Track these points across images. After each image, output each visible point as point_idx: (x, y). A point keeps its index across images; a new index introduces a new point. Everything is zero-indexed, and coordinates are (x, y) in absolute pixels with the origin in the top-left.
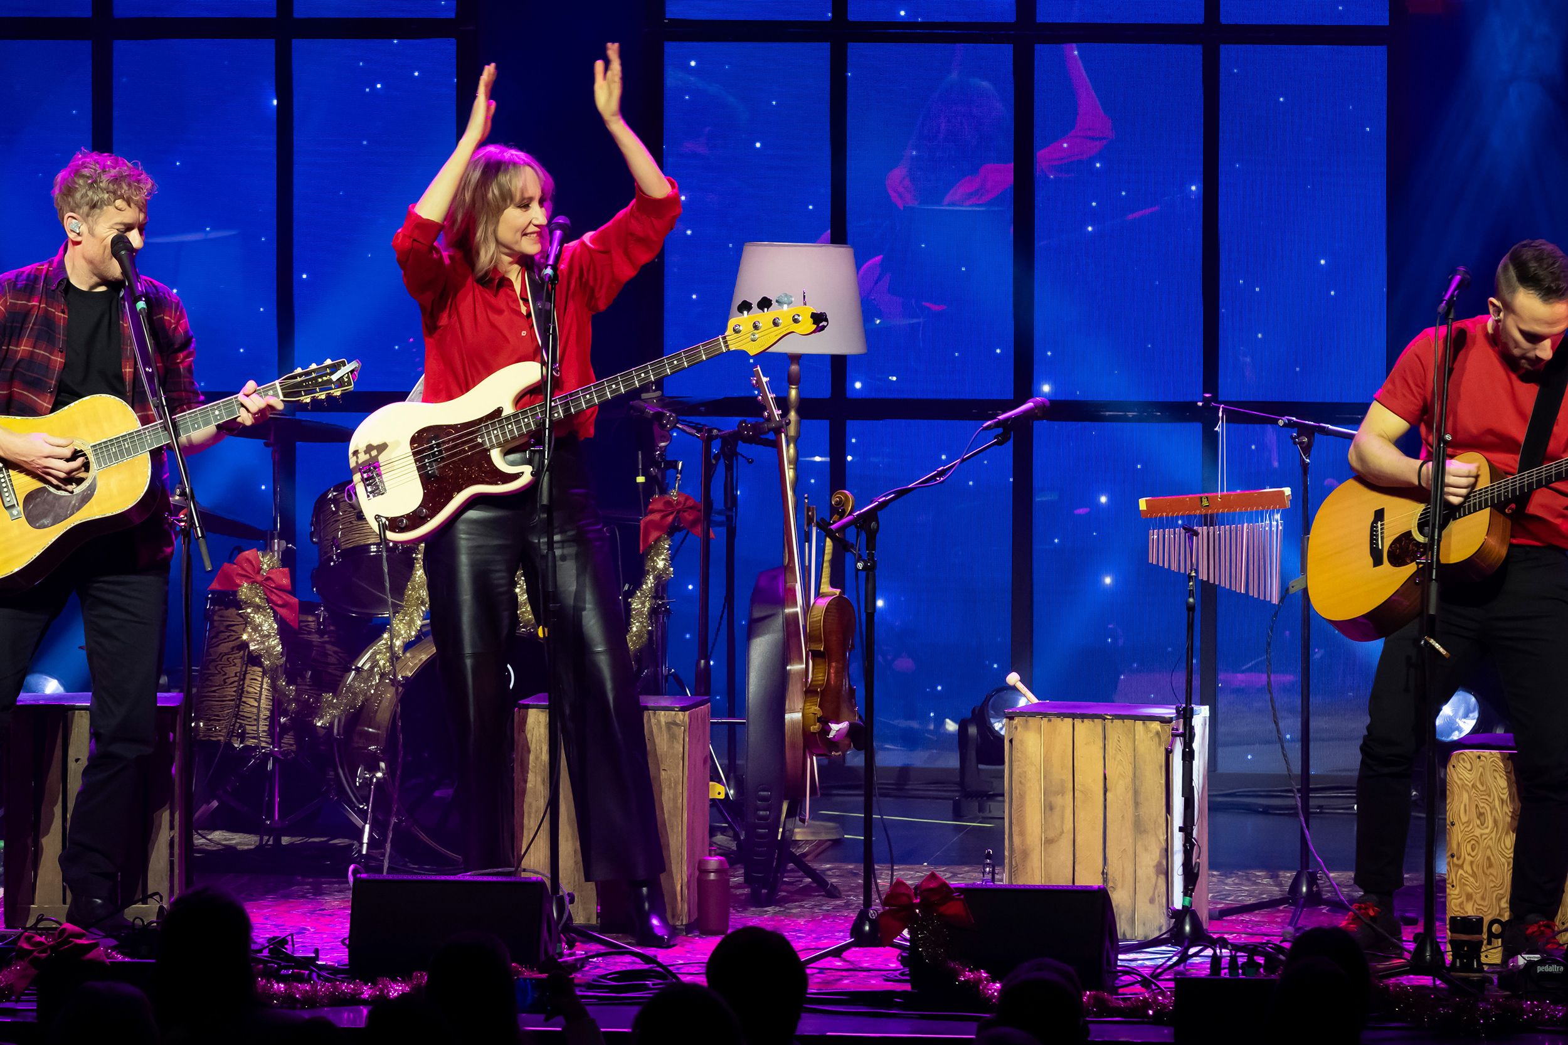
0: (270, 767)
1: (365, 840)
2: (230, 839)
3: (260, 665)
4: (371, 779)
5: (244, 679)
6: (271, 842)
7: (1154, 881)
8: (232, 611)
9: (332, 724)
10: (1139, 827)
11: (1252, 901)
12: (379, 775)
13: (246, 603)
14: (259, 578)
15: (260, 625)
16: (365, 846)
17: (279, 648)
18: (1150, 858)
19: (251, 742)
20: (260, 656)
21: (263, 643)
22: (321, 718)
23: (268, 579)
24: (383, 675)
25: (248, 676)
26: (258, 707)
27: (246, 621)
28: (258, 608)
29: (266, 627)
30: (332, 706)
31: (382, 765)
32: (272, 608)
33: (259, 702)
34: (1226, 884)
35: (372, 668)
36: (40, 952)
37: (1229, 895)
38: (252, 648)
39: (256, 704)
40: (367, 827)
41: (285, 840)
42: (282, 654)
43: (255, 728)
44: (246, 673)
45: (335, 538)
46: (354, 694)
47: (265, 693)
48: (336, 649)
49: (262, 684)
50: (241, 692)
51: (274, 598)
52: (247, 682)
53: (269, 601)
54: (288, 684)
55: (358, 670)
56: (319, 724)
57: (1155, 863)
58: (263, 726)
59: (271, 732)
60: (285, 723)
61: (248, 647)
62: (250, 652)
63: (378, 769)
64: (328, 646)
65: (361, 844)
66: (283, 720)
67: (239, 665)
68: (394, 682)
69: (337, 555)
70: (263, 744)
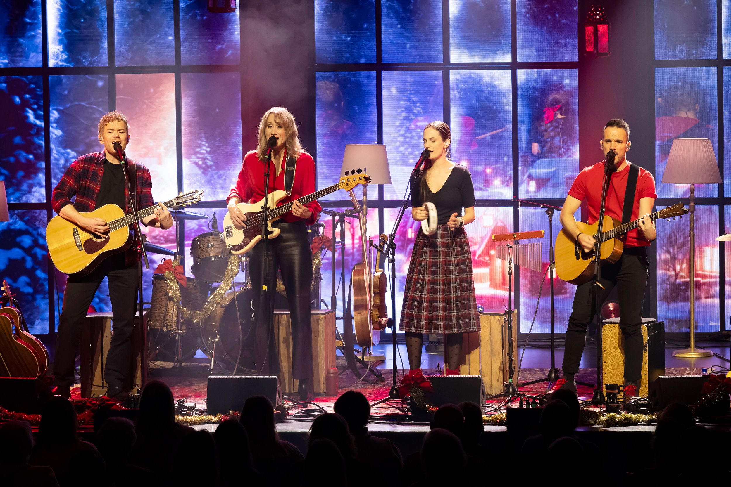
0: (177, 337)
1: (212, 364)
2: (163, 364)
3: (173, 301)
4: (214, 341)
5: (167, 306)
6: (178, 365)
7: (498, 373)
8: (162, 281)
9: (199, 322)
10: (492, 354)
11: (534, 380)
12: (217, 340)
13: (167, 278)
14: (172, 269)
15: (173, 286)
16: (212, 366)
17: (180, 295)
18: (497, 365)
19: (170, 329)
20: (173, 297)
21: (174, 293)
22: (195, 319)
23: (175, 269)
24: (217, 304)
25: (169, 305)
26: (173, 316)
27: (167, 285)
28: (171, 280)
29: (175, 287)
30: (199, 315)
31: (218, 336)
32: (176, 280)
33: (173, 314)
34: (525, 374)
35: (213, 301)
36: (94, 407)
37: (526, 378)
38: (170, 295)
39: (172, 315)
40: (213, 359)
41: (183, 364)
42: (181, 296)
43: (171, 324)
44: (168, 304)
45: (199, 254)
46: (208, 311)
47: (175, 311)
48: (200, 294)
49: (174, 308)
50: (166, 311)
51: (178, 276)
52: (168, 307)
53: (175, 277)
54: (183, 307)
55: (208, 302)
56: (195, 322)
57: (499, 367)
58: (174, 323)
59: (177, 325)
60: (182, 322)
61: (168, 294)
62: (169, 296)
63: (216, 338)
64: (197, 294)
65: (211, 365)
66: (181, 321)
67: (165, 301)
68: (222, 306)
69: (200, 261)
70: (175, 330)
